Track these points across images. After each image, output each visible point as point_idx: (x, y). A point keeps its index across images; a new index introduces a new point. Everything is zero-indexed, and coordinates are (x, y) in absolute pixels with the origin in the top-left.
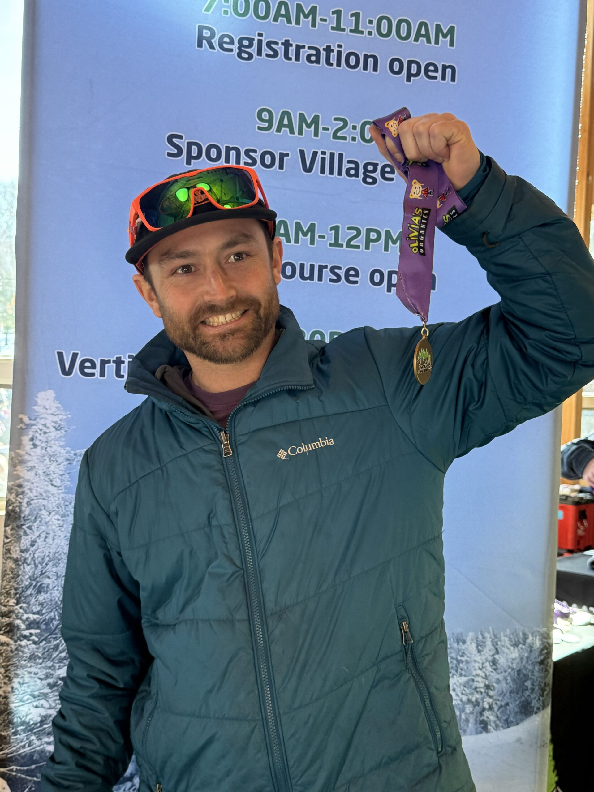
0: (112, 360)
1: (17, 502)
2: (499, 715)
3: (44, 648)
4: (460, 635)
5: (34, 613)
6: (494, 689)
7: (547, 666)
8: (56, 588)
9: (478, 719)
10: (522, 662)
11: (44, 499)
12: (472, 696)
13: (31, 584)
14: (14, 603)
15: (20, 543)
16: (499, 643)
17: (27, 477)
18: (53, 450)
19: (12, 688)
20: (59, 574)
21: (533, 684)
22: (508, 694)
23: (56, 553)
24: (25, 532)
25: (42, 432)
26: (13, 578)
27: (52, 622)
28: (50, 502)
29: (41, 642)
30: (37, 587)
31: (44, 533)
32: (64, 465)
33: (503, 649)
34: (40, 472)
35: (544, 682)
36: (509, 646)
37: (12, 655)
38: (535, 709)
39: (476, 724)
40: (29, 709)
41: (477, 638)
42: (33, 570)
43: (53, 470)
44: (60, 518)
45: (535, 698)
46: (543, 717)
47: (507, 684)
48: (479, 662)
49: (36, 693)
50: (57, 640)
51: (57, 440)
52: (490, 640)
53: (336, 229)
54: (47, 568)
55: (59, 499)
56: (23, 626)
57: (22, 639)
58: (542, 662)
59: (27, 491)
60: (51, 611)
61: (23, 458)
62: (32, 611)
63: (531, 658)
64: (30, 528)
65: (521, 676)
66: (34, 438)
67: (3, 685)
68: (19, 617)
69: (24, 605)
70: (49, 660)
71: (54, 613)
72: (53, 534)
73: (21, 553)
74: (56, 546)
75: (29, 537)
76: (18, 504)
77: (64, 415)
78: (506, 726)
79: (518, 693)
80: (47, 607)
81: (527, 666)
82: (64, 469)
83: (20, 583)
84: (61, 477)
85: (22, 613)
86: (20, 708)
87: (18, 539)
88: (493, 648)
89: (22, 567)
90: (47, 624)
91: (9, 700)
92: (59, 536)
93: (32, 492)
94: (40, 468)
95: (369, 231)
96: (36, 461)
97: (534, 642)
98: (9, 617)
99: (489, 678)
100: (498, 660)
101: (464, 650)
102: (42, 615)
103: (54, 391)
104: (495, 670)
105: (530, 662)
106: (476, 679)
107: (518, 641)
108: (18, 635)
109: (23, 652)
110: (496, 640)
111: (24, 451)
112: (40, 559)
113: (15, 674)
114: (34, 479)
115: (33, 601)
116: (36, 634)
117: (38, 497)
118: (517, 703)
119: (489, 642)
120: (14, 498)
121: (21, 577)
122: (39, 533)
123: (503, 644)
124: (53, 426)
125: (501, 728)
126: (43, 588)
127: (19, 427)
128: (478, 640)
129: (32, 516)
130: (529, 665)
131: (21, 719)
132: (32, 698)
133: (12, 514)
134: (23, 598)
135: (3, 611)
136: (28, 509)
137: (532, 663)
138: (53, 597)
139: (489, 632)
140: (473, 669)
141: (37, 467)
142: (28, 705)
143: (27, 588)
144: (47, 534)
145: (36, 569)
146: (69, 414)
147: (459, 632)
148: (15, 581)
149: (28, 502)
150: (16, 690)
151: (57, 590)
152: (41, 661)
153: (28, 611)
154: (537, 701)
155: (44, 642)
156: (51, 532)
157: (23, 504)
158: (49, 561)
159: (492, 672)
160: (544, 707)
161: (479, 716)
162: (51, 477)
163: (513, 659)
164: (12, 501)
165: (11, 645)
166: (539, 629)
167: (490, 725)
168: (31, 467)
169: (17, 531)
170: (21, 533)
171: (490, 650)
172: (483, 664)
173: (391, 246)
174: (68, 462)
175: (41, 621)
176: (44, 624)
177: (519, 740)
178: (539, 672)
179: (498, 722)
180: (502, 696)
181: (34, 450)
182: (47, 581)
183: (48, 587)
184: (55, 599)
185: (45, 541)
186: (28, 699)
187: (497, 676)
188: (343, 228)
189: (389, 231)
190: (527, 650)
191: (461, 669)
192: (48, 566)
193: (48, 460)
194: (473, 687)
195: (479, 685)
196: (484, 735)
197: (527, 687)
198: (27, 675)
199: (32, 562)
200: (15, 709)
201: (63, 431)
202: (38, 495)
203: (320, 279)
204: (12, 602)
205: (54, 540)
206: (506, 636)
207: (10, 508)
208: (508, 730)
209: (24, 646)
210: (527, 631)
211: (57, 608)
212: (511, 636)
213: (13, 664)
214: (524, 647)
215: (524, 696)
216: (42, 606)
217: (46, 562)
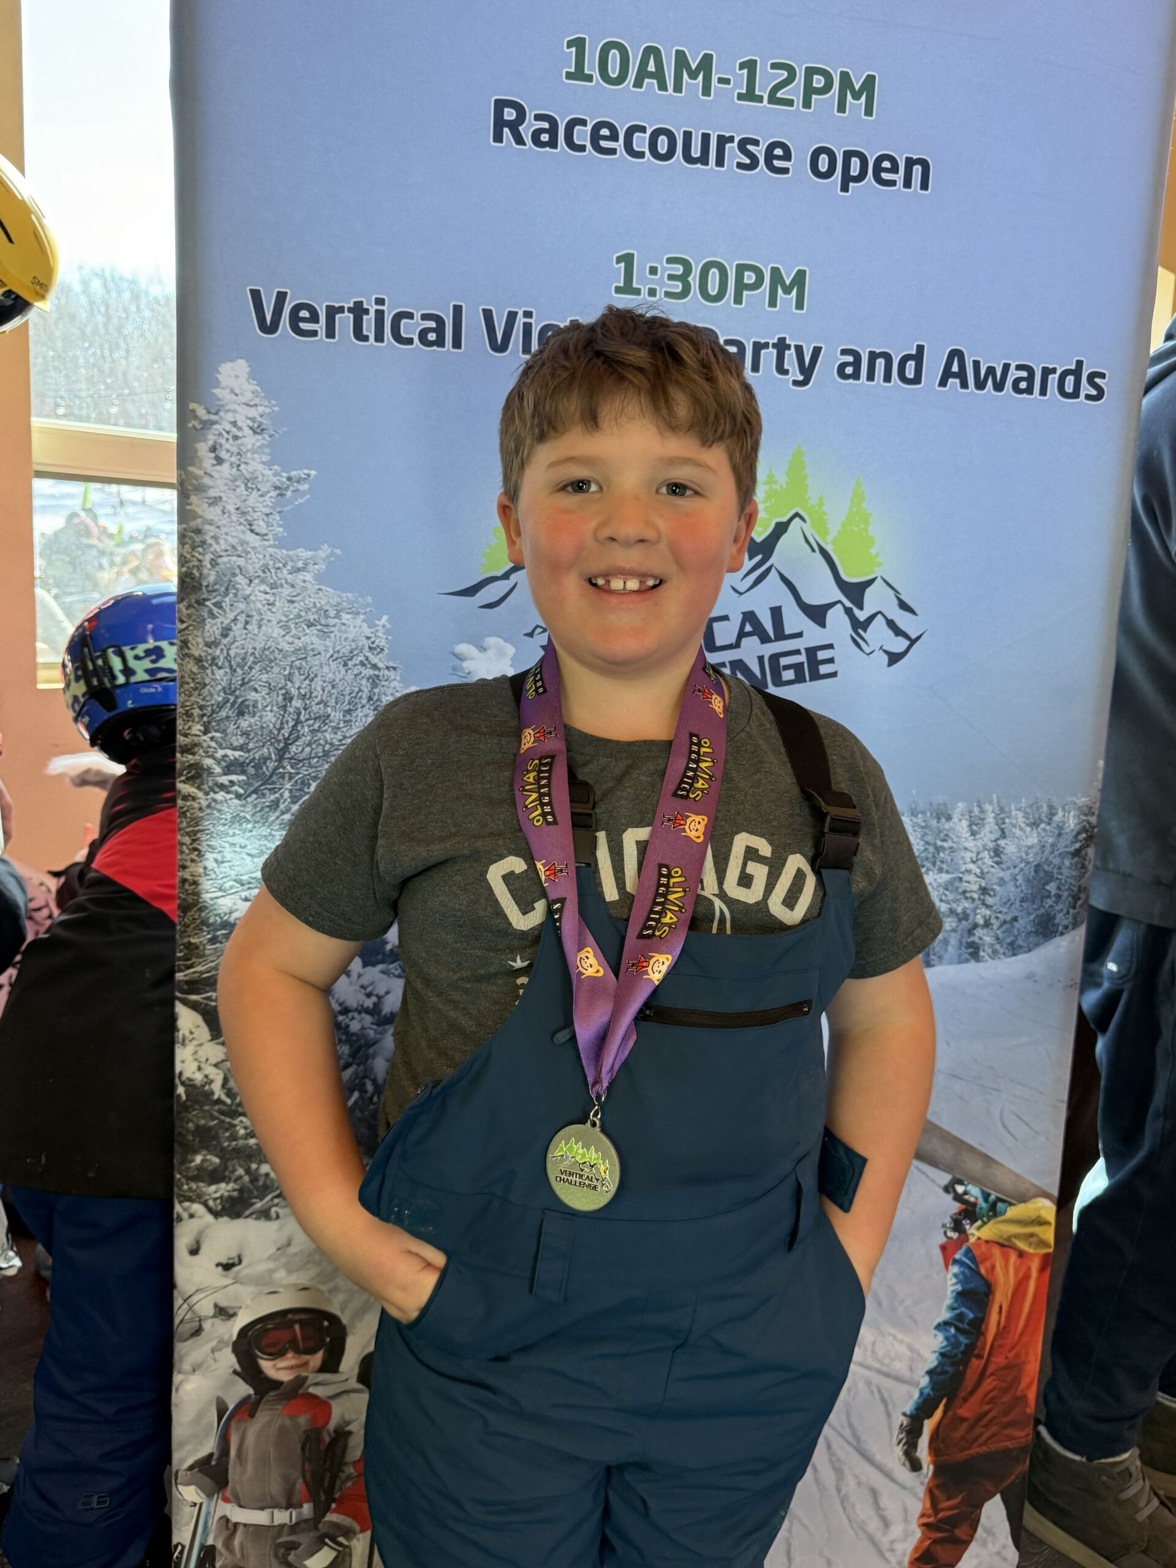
0: (346, 306)
1: (194, 559)
2: (1000, 936)
3: (255, 806)
4: (942, 807)
5: (234, 749)
6: (994, 895)
7: (1085, 859)
8: (269, 708)
9: (964, 940)
10: (1043, 852)
11: (239, 556)
12: (958, 905)
13: (227, 701)
14: (200, 731)
15: (203, 632)
16: (1007, 820)
17: (209, 517)
18: (250, 470)
19: (205, 868)
20: (273, 684)
21: (1059, 888)
22: (1017, 901)
23: (265, 649)
24: (211, 612)
25: (230, 437)
26: (196, 689)
27: (265, 763)
28: (249, 561)
29: (249, 795)
30: (236, 706)
31: (244, 615)
32: (271, 497)
33: (1014, 830)
34: (231, 508)
35: (1077, 885)
36: (1023, 825)
37: (202, 815)
38: (1060, 928)
39: (960, 948)
40: (235, 904)
41: (970, 812)
42: (229, 677)
43: (252, 505)
44: (268, 590)
45: (1062, 910)
46: (1073, 941)
47: (1017, 887)
48: (972, 852)
49: (245, 878)
50: (275, 792)
51: (257, 453)
52: (993, 815)
53: (750, 66)
54: (252, 674)
55: (265, 556)
56: (218, 770)
57: (217, 789)
58: (1077, 853)
59: (210, 541)
60: (263, 746)
61: (200, 481)
62: (231, 745)
63: (1059, 846)
64: (218, 605)
65: (1041, 874)
66: (218, 447)
67: (189, 863)
68: (210, 753)
69: (218, 735)
70: (263, 824)
71: (268, 749)
72: (258, 618)
73: (205, 648)
74: (264, 638)
75: (219, 620)
76: (196, 563)
77: (266, 406)
78: (1011, 953)
79: (1033, 902)
80: (256, 739)
81: (1050, 858)
82: (270, 504)
83: (208, 698)
84: (266, 519)
85: (215, 748)
86: (220, 901)
87: (198, 623)
88: (996, 827)
89: (209, 671)
90: (257, 767)
91: (200, 887)
92: (269, 621)
93: (218, 543)
94: (230, 501)
95: (810, 72)
96: (223, 488)
97: (1066, 819)
98: (194, 754)
99: (988, 876)
100: (1004, 848)
101: (947, 830)
102: (248, 751)
103: (247, 361)
104: (998, 863)
105: (1056, 853)
106: (966, 877)
107: (1040, 819)
108: (210, 784)
109: (219, 811)
110: (1002, 816)
111: (200, 469)
112: (238, 659)
113: (208, 846)
114: (220, 520)
115: (232, 727)
116: (239, 781)
117: (229, 553)
118: (1032, 917)
119: (990, 819)
120: (188, 553)
121: (208, 687)
122: (235, 613)
123: (1014, 822)
124: (249, 426)
125: (1002, 956)
126: (247, 707)
127: (190, 425)
128: (972, 814)
129: (221, 585)
130: (1055, 857)
131: (221, 918)
132: (238, 885)
133: (188, 580)
134: (214, 724)
135: (183, 744)
136: (213, 573)
137: (1060, 854)
138: (265, 722)
139: (991, 803)
140: (961, 862)
141: (224, 499)
142: (232, 896)
143: (221, 706)
144: (248, 616)
145: (233, 675)
146: (274, 406)
147: (941, 802)
148: (199, 695)
149: (212, 559)
150: (211, 872)
151: (271, 711)
152: (250, 826)
153: (224, 745)
154: (1065, 915)
155: (254, 796)
156: (254, 613)
157: (204, 563)
158: (253, 662)
159: (992, 867)
160: (1075, 925)
161: (966, 935)
162: (249, 518)
163: (1030, 848)
164: (185, 557)
165: (199, 798)
166: (1074, 799)
167: (984, 951)
168: (215, 498)
169: (197, 611)
170: (206, 615)
171: (991, 832)
172: (978, 854)
173: (850, 102)
174: (278, 492)
175: (247, 761)
176: (253, 767)
177: (1030, 977)
178: (1070, 868)
179: (998, 947)
180: (1008, 905)
181: (218, 468)
182: (253, 696)
183: (254, 706)
184: (268, 726)
185: (245, 628)
186: (231, 887)
187: (1002, 874)
188: (764, 64)
189: (848, 73)
190: (1054, 833)
191: (942, 862)
192: (254, 671)
193: (243, 487)
194: (960, 890)
195: (968, 887)
196: (972, 965)
197: (1050, 892)
198: (228, 849)
199: (227, 664)
200: (211, 902)
201: (267, 436)
202: (229, 548)
203: (720, 162)
204: (197, 728)
205: (260, 627)
206: (1020, 810)
207: (184, 570)
208: (1014, 958)
209: (222, 802)
210: (1055, 801)
211: (273, 741)
212: (1028, 810)
213: (203, 831)
214: (1048, 827)
215: (1044, 907)
216: (247, 738)
217: (248, 664)
